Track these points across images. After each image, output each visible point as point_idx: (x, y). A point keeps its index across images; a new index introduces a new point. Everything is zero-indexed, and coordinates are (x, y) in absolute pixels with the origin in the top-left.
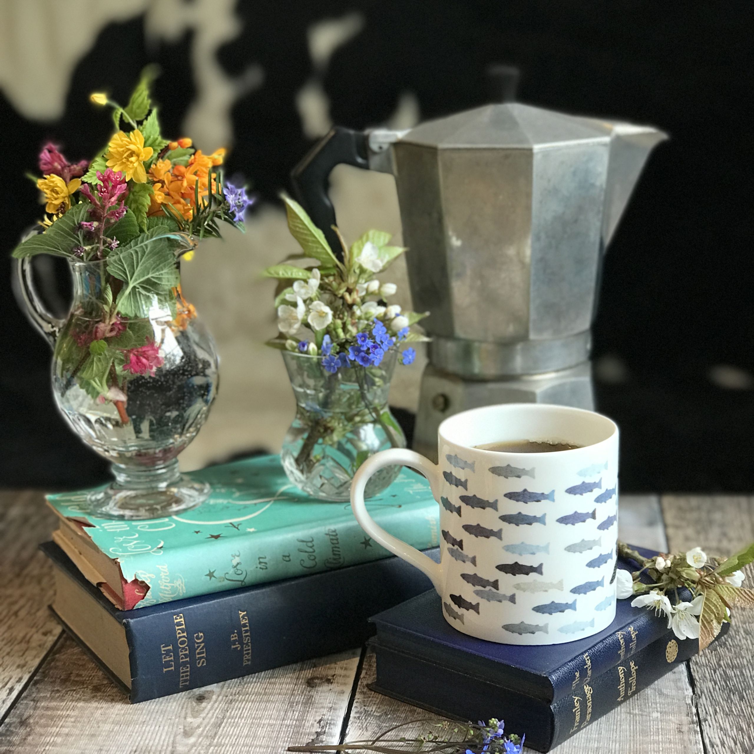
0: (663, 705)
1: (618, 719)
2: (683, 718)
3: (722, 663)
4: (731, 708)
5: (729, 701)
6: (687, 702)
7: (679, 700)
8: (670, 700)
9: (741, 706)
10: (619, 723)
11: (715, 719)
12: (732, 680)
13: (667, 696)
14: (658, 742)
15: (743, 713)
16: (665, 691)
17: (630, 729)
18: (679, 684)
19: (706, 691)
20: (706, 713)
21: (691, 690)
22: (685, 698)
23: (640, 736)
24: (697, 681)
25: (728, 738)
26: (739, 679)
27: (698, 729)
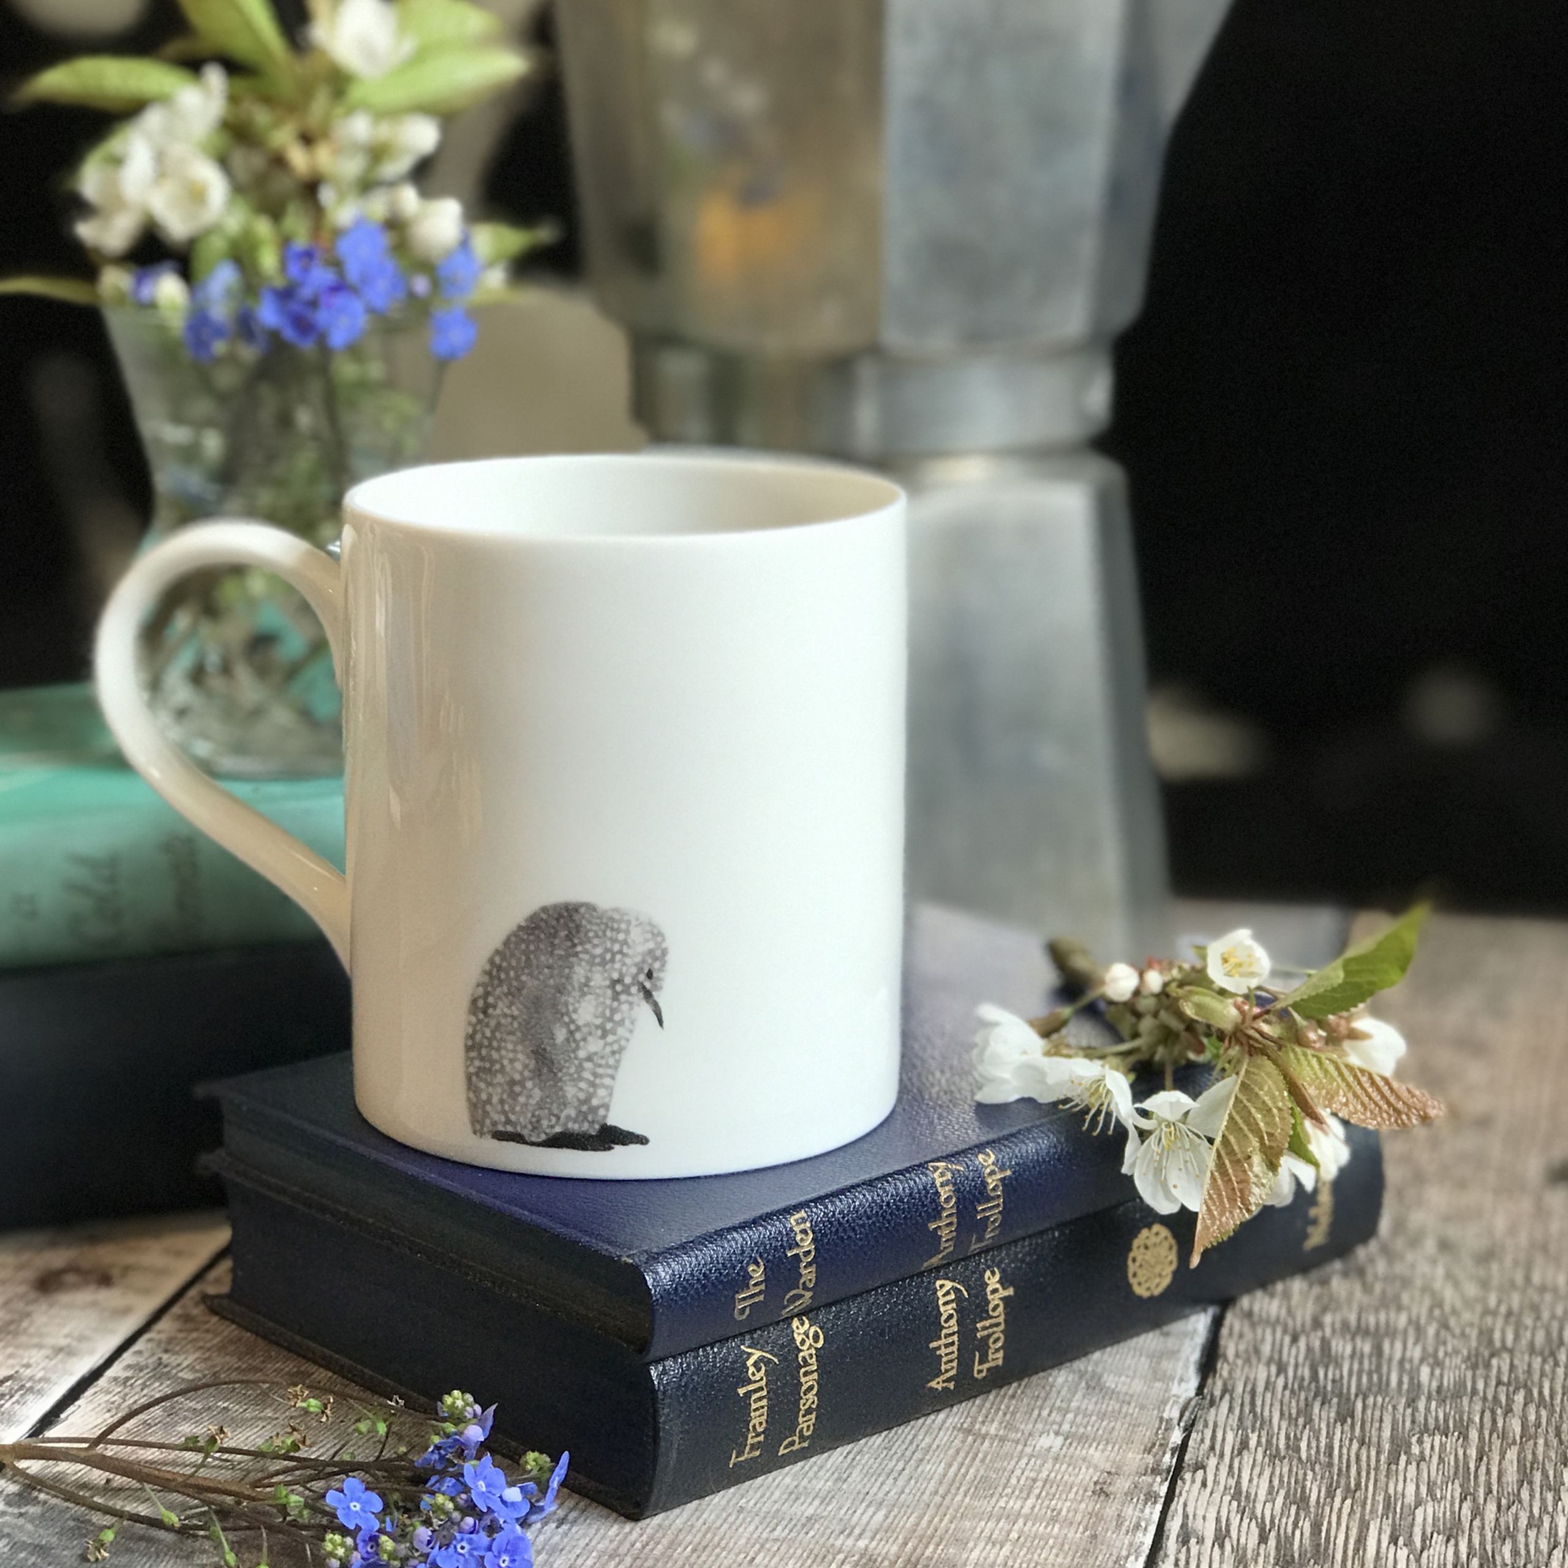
0: (1085, 1416)
1: (923, 1445)
2: (1130, 1455)
3: (1328, 1319)
4: (1298, 1439)
5: (1301, 1421)
6: (1166, 1416)
7: (1142, 1407)
8: (1114, 1405)
9: (1330, 1436)
10: (918, 1455)
11: (1231, 1467)
12: (1338, 1365)
13: (1112, 1393)
14: (1013, 1518)
15: (1331, 1456)
16: (1110, 1381)
17: (945, 1475)
18: (1166, 1365)
19: (1240, 1389)
20: (1212, 1448)
21: (1193, 1382)
22: (1164, 1402)
23: (965, 1496)
24: (1226, 1360)
25: (1246, 1521)
26: (1361, 1363)
27: (1163, 1490)
